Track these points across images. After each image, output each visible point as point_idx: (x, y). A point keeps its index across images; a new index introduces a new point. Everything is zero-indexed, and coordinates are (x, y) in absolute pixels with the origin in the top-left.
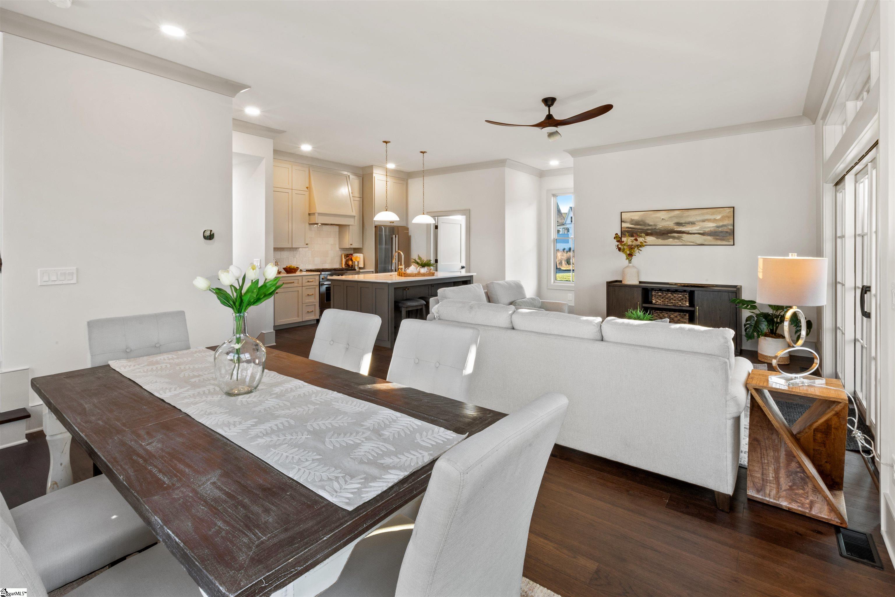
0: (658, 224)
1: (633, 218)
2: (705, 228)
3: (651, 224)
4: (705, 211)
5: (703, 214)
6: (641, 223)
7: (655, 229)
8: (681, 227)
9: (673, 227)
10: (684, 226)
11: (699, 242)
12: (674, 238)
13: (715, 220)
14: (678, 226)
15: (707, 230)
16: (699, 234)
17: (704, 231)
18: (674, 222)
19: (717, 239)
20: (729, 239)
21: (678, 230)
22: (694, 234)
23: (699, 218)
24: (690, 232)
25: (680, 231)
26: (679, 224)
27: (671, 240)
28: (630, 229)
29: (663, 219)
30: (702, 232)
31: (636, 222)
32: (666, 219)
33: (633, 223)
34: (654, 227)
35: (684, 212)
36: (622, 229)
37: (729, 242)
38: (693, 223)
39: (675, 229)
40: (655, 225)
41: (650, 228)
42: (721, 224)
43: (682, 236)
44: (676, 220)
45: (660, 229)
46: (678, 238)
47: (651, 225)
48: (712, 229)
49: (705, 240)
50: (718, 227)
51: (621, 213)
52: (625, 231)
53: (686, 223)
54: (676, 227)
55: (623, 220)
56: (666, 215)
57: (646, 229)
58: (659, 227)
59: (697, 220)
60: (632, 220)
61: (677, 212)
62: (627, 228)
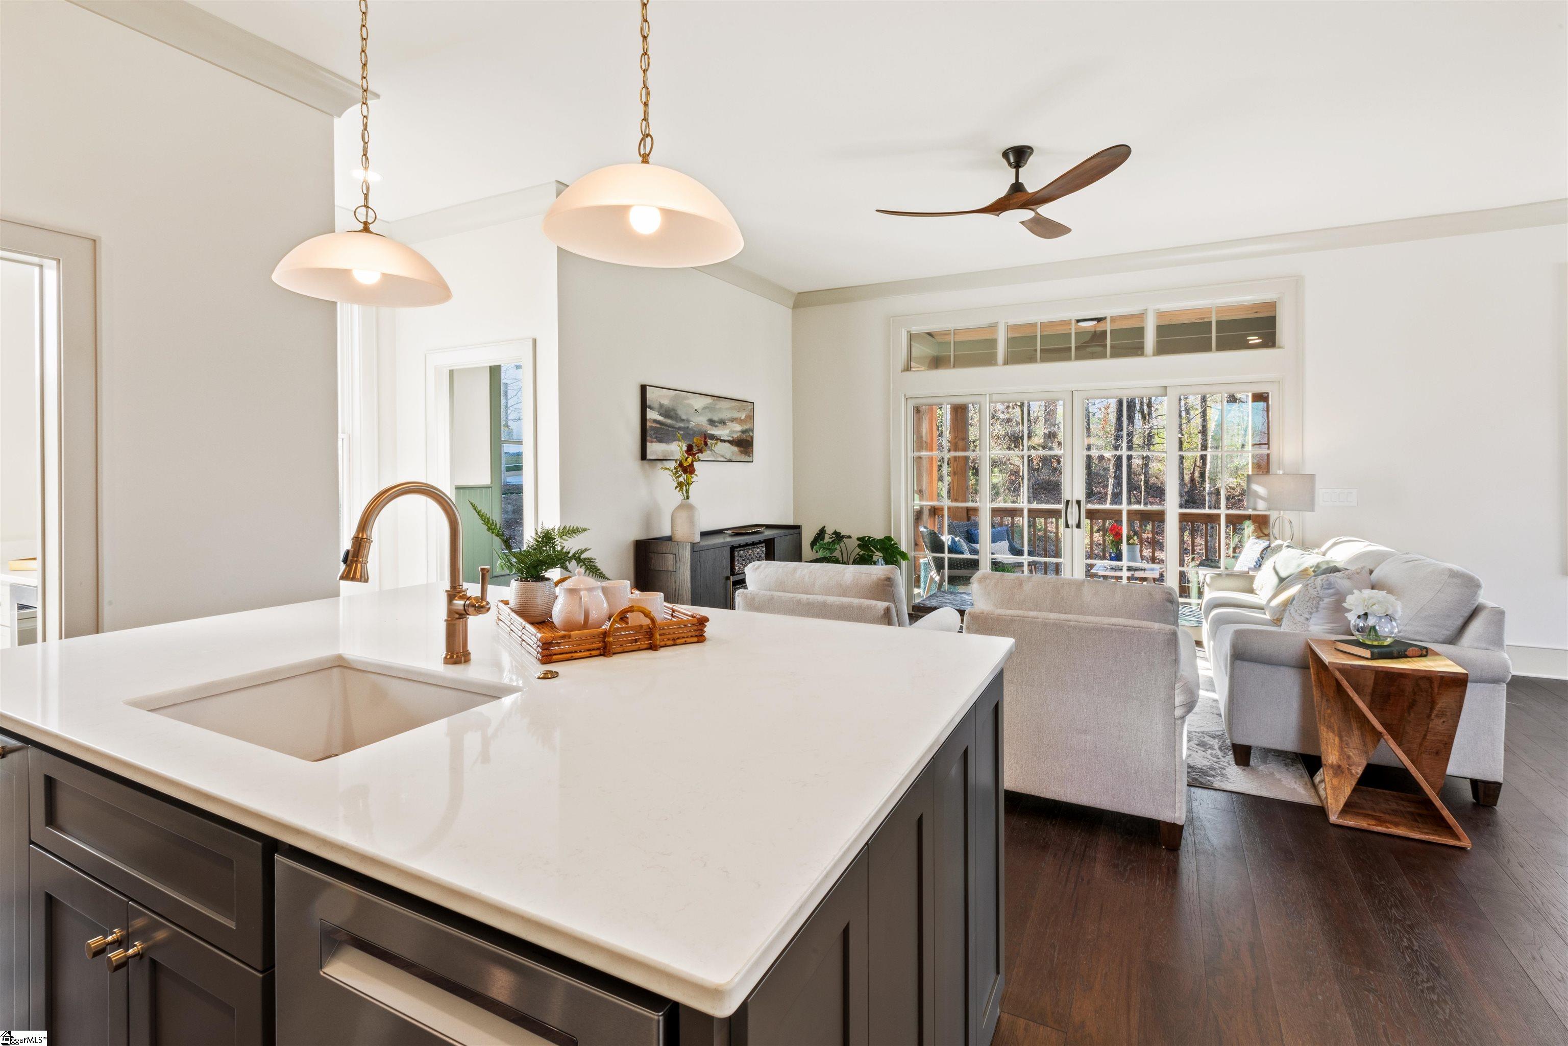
0: (691, 419)
1: (662, 402)
2: (734, 432)
3: (684, 417)
4: (732, 403)
5: (733, 409)
6: (672, 413)
7: (688, 427)
8: (714, 428)
9: (707, 427)
10: (716, 426)
11: (728, 456)
13: (740, 422)
14: (712, 425)
15: (735, 436)
16: (729, 442)
17: (732, 437)
18: (708, 418)
19: (741, 452)
20: (749, 453)
21: (712, 433)
22: (724, 441)
23: (729, 414)
24: (722, 438)
25: (714, 435)
26: (712, 422)
28: (658, 426)
29: (696, 410)
30: (731, 439)
31: (666, 411)
32: (699, 411)
33: (661, 412)
34: (687, 425)
35: (717, 402)
36: (647, 424)
37: (750, 456)
38: (723, 422)
39: (708, 432)
40: (689, 421)
41: (682, 425)
42: (744, 427)
43: (717, 445)
44: (710, 416)
45: (693, 430)
48: (738, 434)
49: (733, 453)
50: (742, 432)
51: (643, 388)
52: (653, 428)
53: (718, 422)
54: (709, 427)
55: (648, 403)
56: (699, 403)
57: (677, 426)
58: (692, 424)
59: (726, 418)
60: (661, 406)
61: (709, 400)
62: (655, 421)
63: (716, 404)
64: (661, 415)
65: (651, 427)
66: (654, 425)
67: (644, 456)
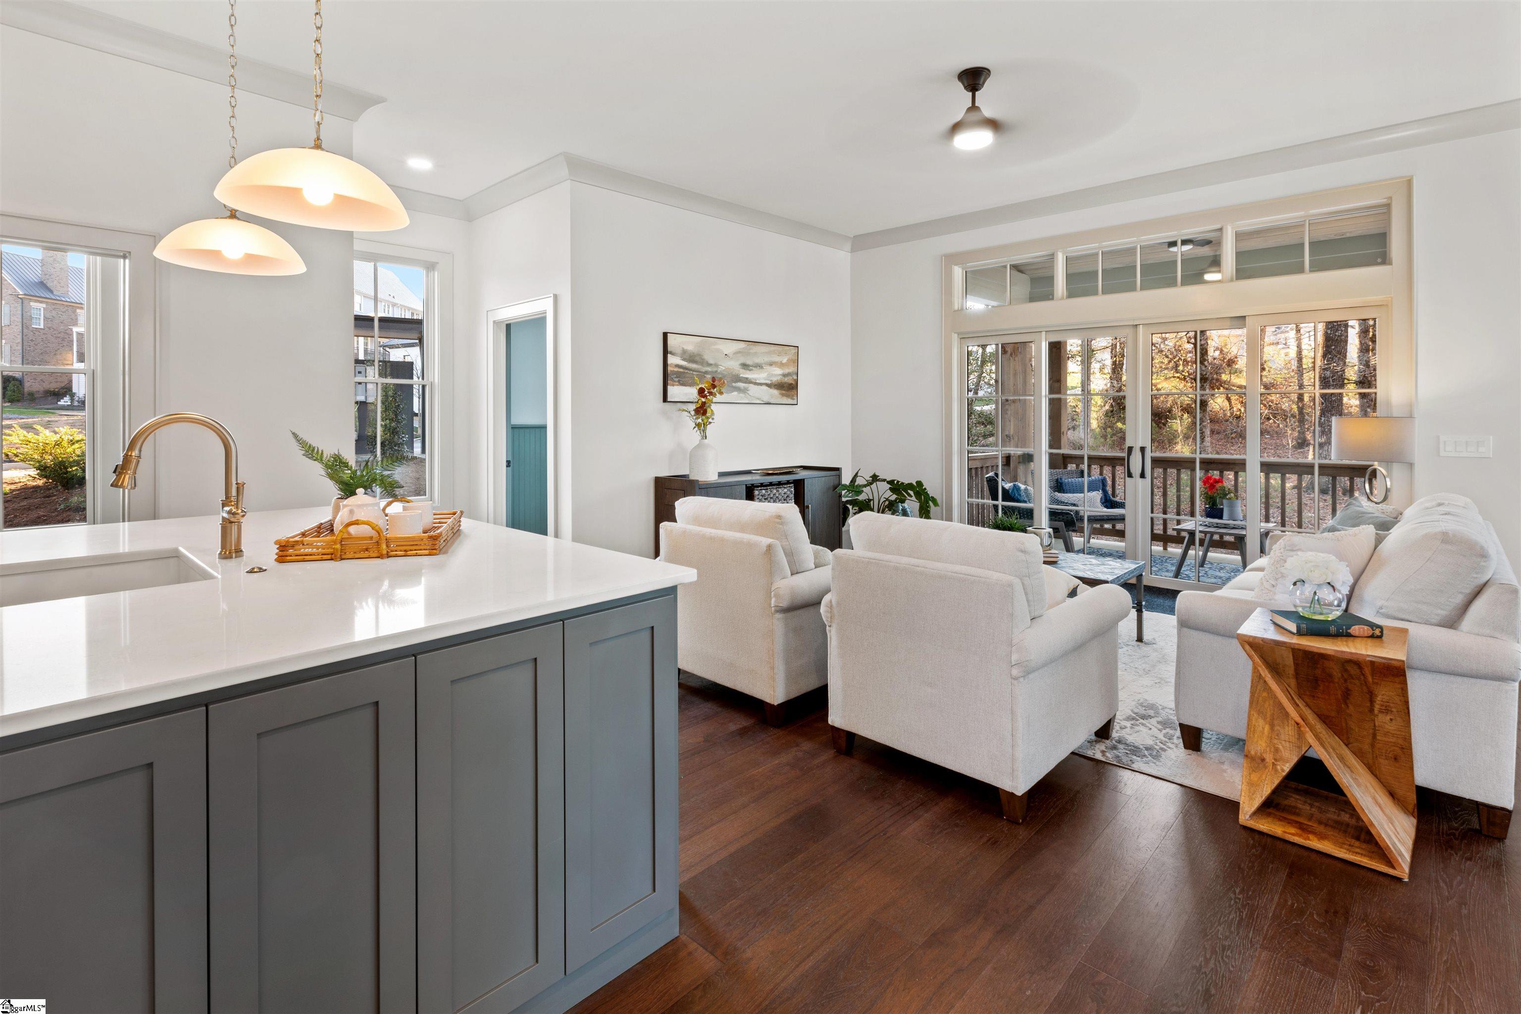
0: (719, 363)
1: (686, 348)
2: (773, 375)
3: (711, 362)
4: (773, 348)
5: (769, 353)
6: (697, 358)
7: (716, 371)
8: (748, 372)
9: (739, 371)
10: (750, 370)
11: (766, 399)
12: (739, 390)
13: (781, 365)
14: (744, 369)
15: (775, 379)
16: (767, 385)
17: (771, 381)
18: (740, 362)
19: (783, 395)
20: (793, 396)
21: (744, 376)
22: (761, 384)
23: (767, 359)
24: (758, 381)
25: (747, 378)
26: (745, 366)
27: (735, 393)
28: (681, 370)
29: (726, 355)
30: (769, 382)
31: (691, 357)
32: (731, 356)
33: (685, 357)
34: (715, 369)
35: (751, 347)
36: (670, 369)
37: (794, 399)
38: (759, 366)
39: (741, 375)
40: (716, 365)
41: (709, 369)
42: (787, 371)
43: (748, 388)
44: (743, 360)
45: (722, 374)
46: (744, 391)
47: (711, 365)
48: (779, 378)
49: (772, 396)
50: (784, 375)
51: (665, 335)
52: (674, 373)
53: (752, 366)
54: (742, 371)
55: (669, 349)
56: (729, 348)
57: (704, 371)
58: (721, 369)
59: (762, 362)
60: (684, 352)
61: (742, 345)
62: (677, 366)
63: (750, 349)
64: (684, 360)
65: (671, 371)
66: (676, 369)
67: (665, 399)
